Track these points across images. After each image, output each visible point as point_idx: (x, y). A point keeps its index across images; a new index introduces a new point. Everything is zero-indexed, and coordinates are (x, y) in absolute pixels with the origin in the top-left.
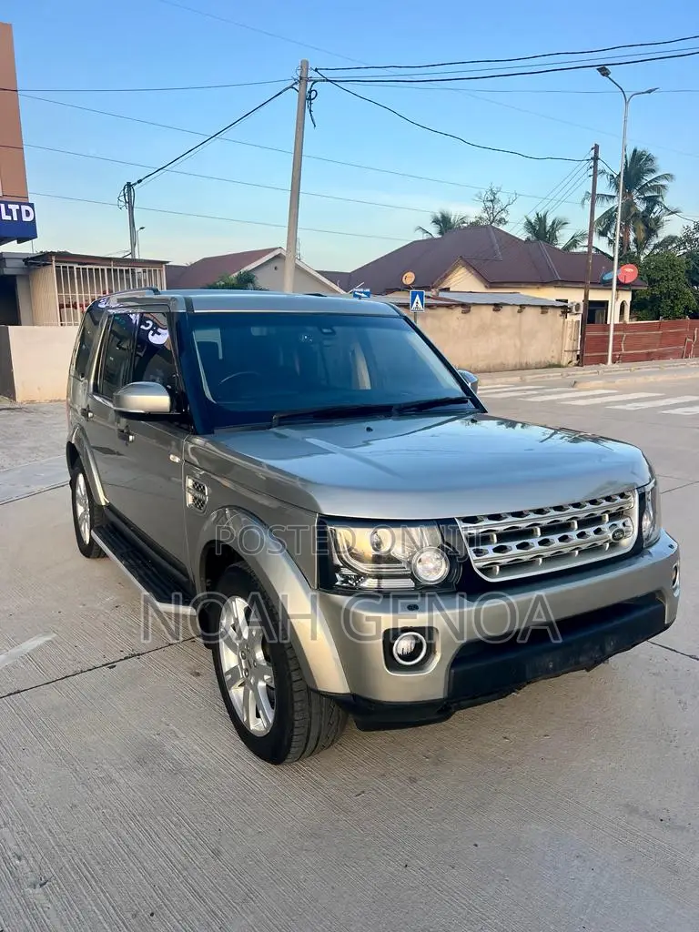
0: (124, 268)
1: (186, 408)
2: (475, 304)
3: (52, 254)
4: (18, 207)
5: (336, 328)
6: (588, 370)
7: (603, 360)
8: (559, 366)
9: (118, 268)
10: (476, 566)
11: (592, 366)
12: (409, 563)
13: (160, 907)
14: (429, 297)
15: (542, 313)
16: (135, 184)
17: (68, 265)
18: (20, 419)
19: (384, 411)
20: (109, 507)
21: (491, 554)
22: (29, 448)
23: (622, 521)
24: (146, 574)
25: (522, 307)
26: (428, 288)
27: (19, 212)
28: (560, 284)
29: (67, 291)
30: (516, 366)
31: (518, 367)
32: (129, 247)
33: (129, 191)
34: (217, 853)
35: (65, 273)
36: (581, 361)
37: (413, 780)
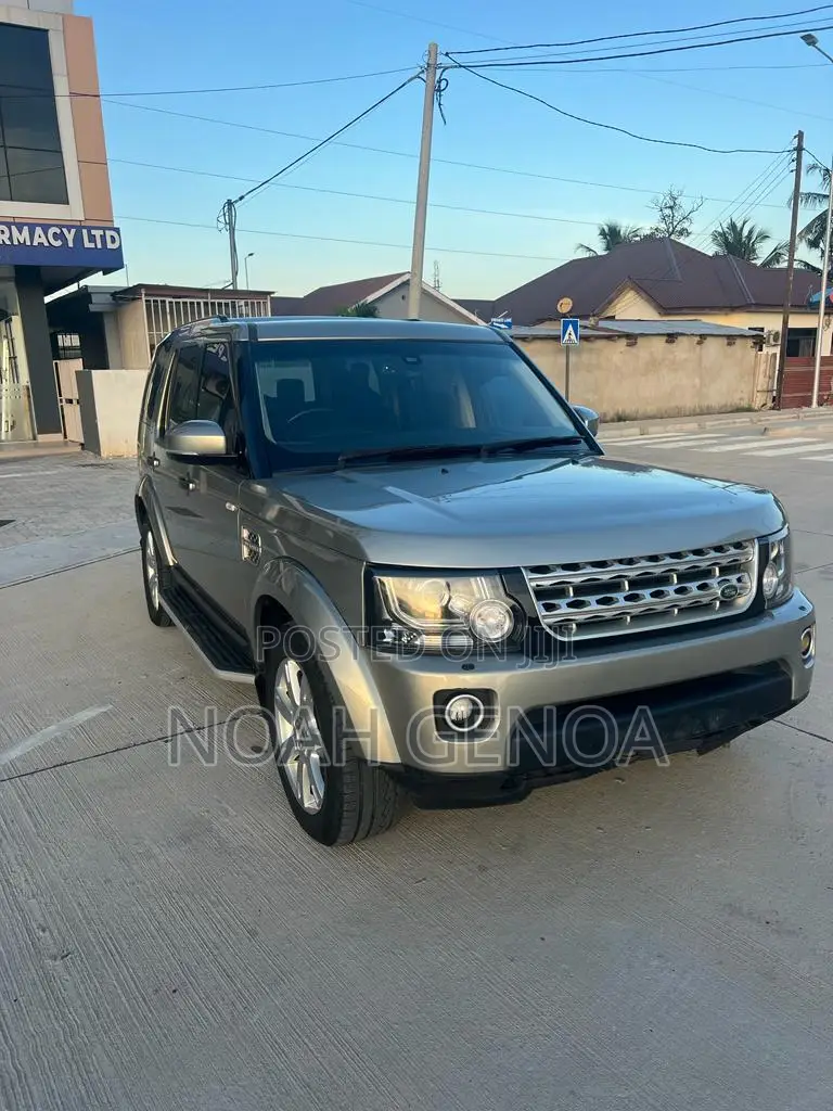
0: (223, 301)
1: (243, 451)
2: (642, 335)
3: (140, 286)
4: (101, 232)
5: (423, 357)
6: (786, 415)
7: (808, 403)
8: (749, 410)
9: (217, 301)
10: (544, 623)
11: (791, 410)
12: (467, 618)
13: (184, 984)
14: (586, 327)
15: (729, 344)
16: (236, 202)
17: (159, 299)
18: (104, 477)
19: (472, 452)
20: (177, 567)
21: (565, 610)
22: (111, 508)
23: (737, 576)
24: (209, 640)
25: (703, 337)
26: (586, 317)
27: (103, 237)
28: (753, 309)
29: (158, 329)
30: (694, 410)
31: (698, 411)
32: (229, 277)
33: (230, 209)
34: (253, 933)
35: (156, 307)
36: (778, 403)
37: (483, 869)
